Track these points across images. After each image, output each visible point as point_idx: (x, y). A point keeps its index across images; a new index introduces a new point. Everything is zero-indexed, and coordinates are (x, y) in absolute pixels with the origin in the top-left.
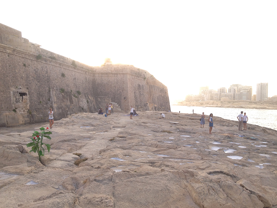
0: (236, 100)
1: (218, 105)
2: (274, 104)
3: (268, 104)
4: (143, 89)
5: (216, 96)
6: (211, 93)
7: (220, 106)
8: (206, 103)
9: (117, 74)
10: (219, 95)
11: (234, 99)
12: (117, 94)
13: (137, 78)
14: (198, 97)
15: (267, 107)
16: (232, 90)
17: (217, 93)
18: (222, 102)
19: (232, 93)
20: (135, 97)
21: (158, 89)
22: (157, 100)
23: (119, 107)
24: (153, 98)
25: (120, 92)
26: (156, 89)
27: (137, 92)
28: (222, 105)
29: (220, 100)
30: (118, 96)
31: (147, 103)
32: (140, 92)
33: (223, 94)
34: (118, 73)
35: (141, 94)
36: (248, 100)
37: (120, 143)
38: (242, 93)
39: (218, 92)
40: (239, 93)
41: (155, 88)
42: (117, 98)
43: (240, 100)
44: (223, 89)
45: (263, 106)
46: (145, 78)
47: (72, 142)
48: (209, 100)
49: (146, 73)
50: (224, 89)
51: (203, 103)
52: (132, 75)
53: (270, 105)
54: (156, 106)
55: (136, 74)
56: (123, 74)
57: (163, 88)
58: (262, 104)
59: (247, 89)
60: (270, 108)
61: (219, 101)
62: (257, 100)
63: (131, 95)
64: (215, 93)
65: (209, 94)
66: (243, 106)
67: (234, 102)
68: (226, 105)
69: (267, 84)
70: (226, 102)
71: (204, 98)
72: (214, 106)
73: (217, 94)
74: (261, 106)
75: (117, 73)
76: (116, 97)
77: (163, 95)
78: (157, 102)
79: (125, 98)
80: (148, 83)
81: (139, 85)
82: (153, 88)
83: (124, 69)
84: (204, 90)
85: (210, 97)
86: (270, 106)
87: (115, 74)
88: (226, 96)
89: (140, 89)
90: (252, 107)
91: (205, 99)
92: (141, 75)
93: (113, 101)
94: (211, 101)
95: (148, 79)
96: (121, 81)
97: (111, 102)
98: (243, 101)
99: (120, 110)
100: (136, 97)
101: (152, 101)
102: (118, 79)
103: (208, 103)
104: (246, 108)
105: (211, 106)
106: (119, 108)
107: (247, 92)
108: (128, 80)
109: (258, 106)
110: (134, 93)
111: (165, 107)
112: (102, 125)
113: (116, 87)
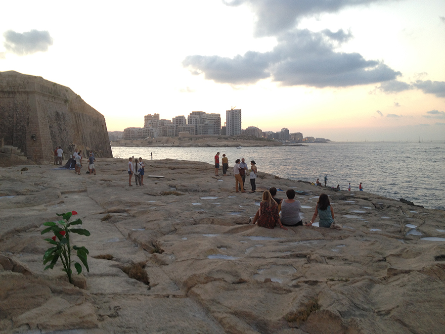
0: (199, 136)
1: (175, 143)
2: (250, 140)
3: (242, 140)
4: (64, 121)
5: (171, 130)
6: (164, 125)
7: (178, 145)
8: (157, 141)
9: (14, 93)
10: (175, 128)
11: (196, 134)
12: (16, 130)
13: (53, 100)
14: (144, 133)
15: (242, 144)
16: (194, 120)
17: (172, 125)
18: (180, 139)
19: (193, 125)
20: (51, 134)
21: (90, 120)
22: (89, 138)
23: (23, 154)
24: (82, 136)
25: (23, 126)
26: (87, 120)
27: (55, 125)
28: (180, 144)
29: (177, 135)
30: (19, 134)
31: (73, 144)
32: (59, 125)
33: (181, 126)
34: (16, 90)
35: (61, 129)
36: (216, 135)
37: (129, 223)
38: (207, 124)
39: (174, 124)
40: (204, 125)
41: (85, 119)
42: (17, 137)
43: (205, 135)
44: (180, 120)
45: (236, 143)
46: (66, 101)
47: (31, 231)
48: (161, 136)
49: (67, 91)
50: (183, 120)
51: (152, 141)
52: (44, 95)
53: (246, 141)
54: (88, 149)
55: (50, 93)
56: (27, 93)
57: (98, 118)
58: (234, 139)
59: (214, 118)
60: (246, 145)
61: (177, 137)
62: (227, 135)
63: (44, 133)
64: (169, 125)
65: (161, 127)
66: (211, 144)
67: (197, 139)
68: (186, 144)
69: (240, 111)
70: (186, 139)
71: (153, 133)
72: (169, 145)
73: (172, 127)
74: (233, 143)
75: (13, 90)
76: (15, 136)
77: (98, 131)
78: (90, 143)
79: (32, 137)
80: (72, 110)
81: (57, 114)
82: (81, 118)
83: (28, 83)
84: (152, 121)
85: (161, 131)
86: (245, 143)
87: (9, 93)
88: (185, 129)
89: (60, 120)
90: (222, 145)
91: (155, 134)
92: (59, 96)
93: (8, 143)
94: (165, 137)
95: (71, 103)
96: (23, 106)
97: (5, 144)
98: (210, 137)
99: (24, 158)
100: (53, 136)
101: (81, 141)
102: (16, 102)
103: (159, 142)
104: (214, 147)
105: (165, 145)
106: (22, 156)
107: (213, 123)
108: (37, 103)
109: (230, 143)
110: (50, 127)
111: (104, 150)
112: (37, 191)
113: (13, 117)
